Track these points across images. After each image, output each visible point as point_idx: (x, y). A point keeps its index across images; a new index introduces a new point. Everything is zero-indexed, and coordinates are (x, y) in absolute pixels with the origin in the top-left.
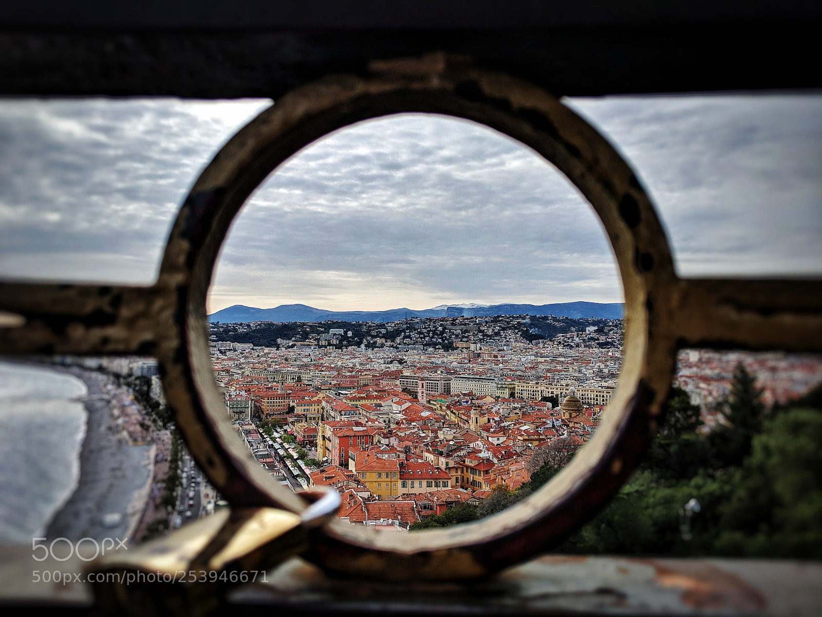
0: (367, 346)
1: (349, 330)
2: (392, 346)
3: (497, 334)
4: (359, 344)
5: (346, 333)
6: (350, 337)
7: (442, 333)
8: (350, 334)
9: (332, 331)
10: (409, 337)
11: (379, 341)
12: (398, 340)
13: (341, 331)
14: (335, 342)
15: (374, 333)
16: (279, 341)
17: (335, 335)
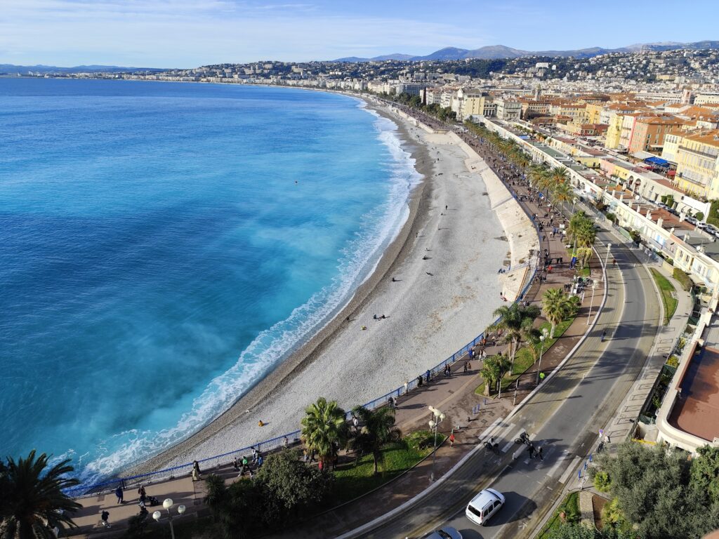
0: (571, 78)
1: (554, 63)
2: (593, 78)
3: (705, 67)
4: (561, 77)
5: (550, 66)
6: (554, 71)
7: (646, 66)
8: (554, 67)
9: (538, 65)
10: (612, 70)
11: (580, 73)
12: (599, 73)
13: (546, 65)
14: (540, 74)
15: (576, 67)
16: (491, 73)
17: (540, 68)
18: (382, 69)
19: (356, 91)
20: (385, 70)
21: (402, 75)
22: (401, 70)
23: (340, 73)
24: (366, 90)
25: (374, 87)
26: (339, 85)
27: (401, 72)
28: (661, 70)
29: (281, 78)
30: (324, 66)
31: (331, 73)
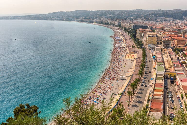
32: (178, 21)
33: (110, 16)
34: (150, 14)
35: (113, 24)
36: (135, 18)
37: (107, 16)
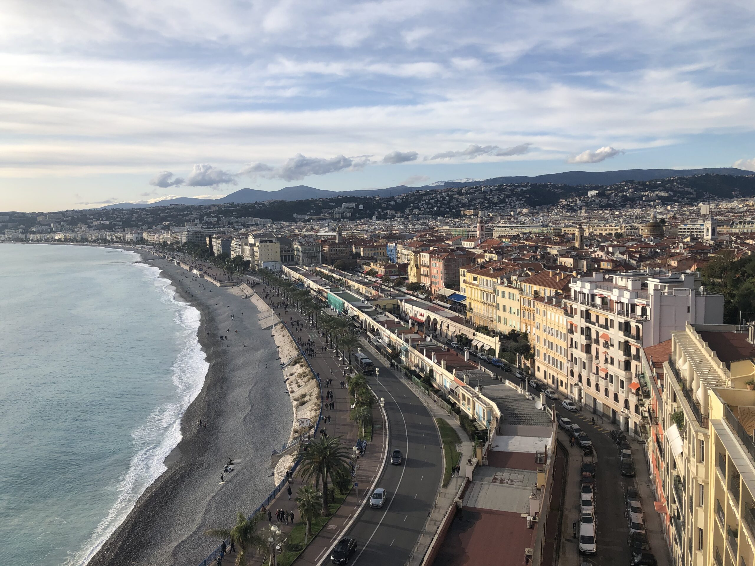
1: (361, 202)
2: (403, 217)
3: (503, 201)
4: (370, 217)
5: (357, 206)
6: (362, 210)
7: (449, 202)
8: (361, 207)
9: (344, 205)
10: (418, 208)
11: (389, 212)
12: (407, 211)
13: (353, 204)
14: (348, 214)
15: (383, 206)
16: (295, 216)
17: (347, 208)
18: (163, 215)
19: (129, 243)
20: (167, 217)
21: (189, 221)
22: (188, 215)
23: (108, 223)
24: (142, 241)
25: (152, 237)
26: (104, 237)
27: (188, 218)
28: (464, 206)
29: (22, 233)
30: (86, 215)
31: (95, 223)
32: (286, 224)
33: (102, 222)
34: (213, 213)
35: (120, 238)
36: (174, 224)
37: (92, 223)
